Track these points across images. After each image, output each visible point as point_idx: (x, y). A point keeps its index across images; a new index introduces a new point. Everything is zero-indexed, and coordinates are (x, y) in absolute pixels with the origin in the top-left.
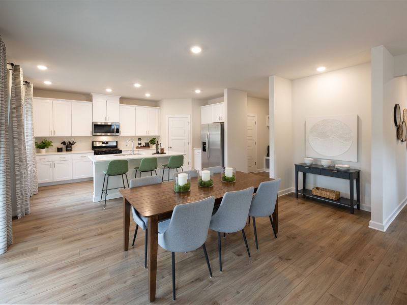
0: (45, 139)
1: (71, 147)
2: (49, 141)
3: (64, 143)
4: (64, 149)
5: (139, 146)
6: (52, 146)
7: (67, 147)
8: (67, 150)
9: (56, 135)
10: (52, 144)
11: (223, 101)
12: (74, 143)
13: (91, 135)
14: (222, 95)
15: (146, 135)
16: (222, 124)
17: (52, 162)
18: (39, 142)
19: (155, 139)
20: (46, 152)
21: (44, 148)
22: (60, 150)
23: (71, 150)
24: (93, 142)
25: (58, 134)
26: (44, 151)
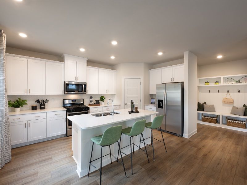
0: (19, 97)
1: (44, 105)
2: (24, 99)
3: (38, 101)
4: (38, 107)
5: (91, 103)
6: (27, 104)
7: (41, 105)
8: (41, 108)
9: (31, 94)
10: (26, 102)
11: (183, 62)
12: (47, 101)
13: (63, 94)
14: (182, 57)
15: (106, 93)
16: (182, 83)
17: (26, 122)
18: (13, 101)
20: (21, 111)
21: (18, 107)
22: (34, 108)
23: (44, 108)
24: (63, 100)
25: (32, 93)
26: (18, 109)
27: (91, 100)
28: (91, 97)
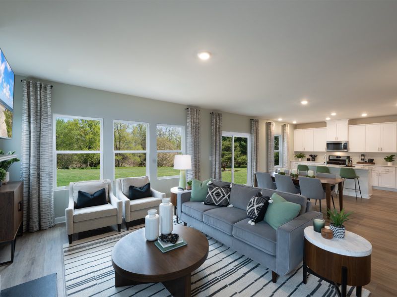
1: (315, 158)
3: (311, 156)
4: (311, 159)
8: (312, 160)
10: (305, 156)
12: (316, 156)
13: (327, 151)
15: (378, 152)
18: (298, 154)
19: (394, 156)
21: (300, 158)
22: (308, 160)
23: (314, 160)
24: (329, 156)
26: (300, 159)
27: (363, 158)
28: (363, 155)
